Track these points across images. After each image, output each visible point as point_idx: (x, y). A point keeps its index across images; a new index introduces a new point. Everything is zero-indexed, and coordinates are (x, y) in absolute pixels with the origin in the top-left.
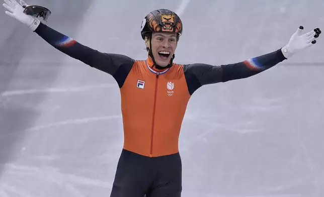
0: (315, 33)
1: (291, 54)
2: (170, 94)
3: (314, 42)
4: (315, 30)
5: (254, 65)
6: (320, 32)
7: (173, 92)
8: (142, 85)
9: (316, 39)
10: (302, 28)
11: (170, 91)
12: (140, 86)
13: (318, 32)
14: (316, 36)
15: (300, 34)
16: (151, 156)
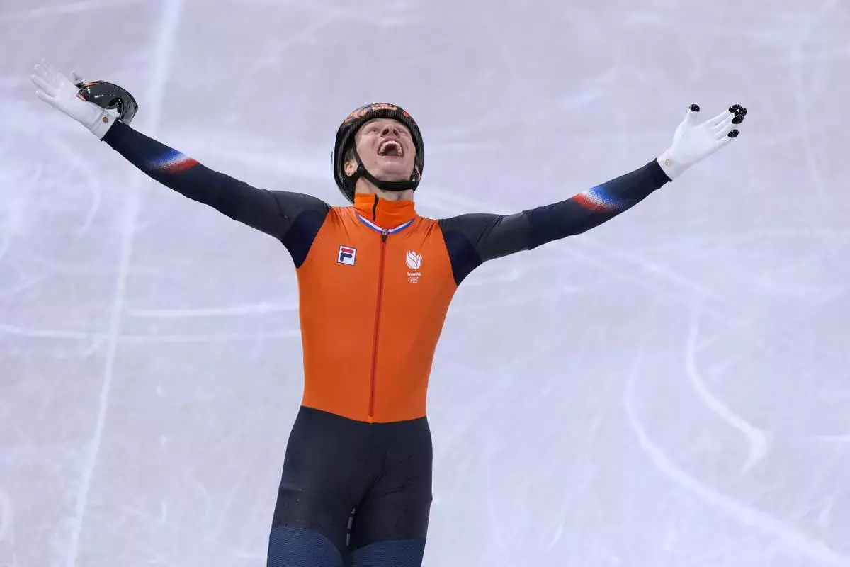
0: (733, 116)
1: (681, 169)
2: (414, 279)
3: (733, 134)
4: (731, 110)
5: (598, 200)
6: (744, 112)
7: (419, 274)
8: (350, 256)
9: (739, 127)
10: (695, 108)
11: (413, 271)
12: (347, 261)
13: (739, 113)
14: (735, 121)
15: (694, 122)
16: (370, 420)
